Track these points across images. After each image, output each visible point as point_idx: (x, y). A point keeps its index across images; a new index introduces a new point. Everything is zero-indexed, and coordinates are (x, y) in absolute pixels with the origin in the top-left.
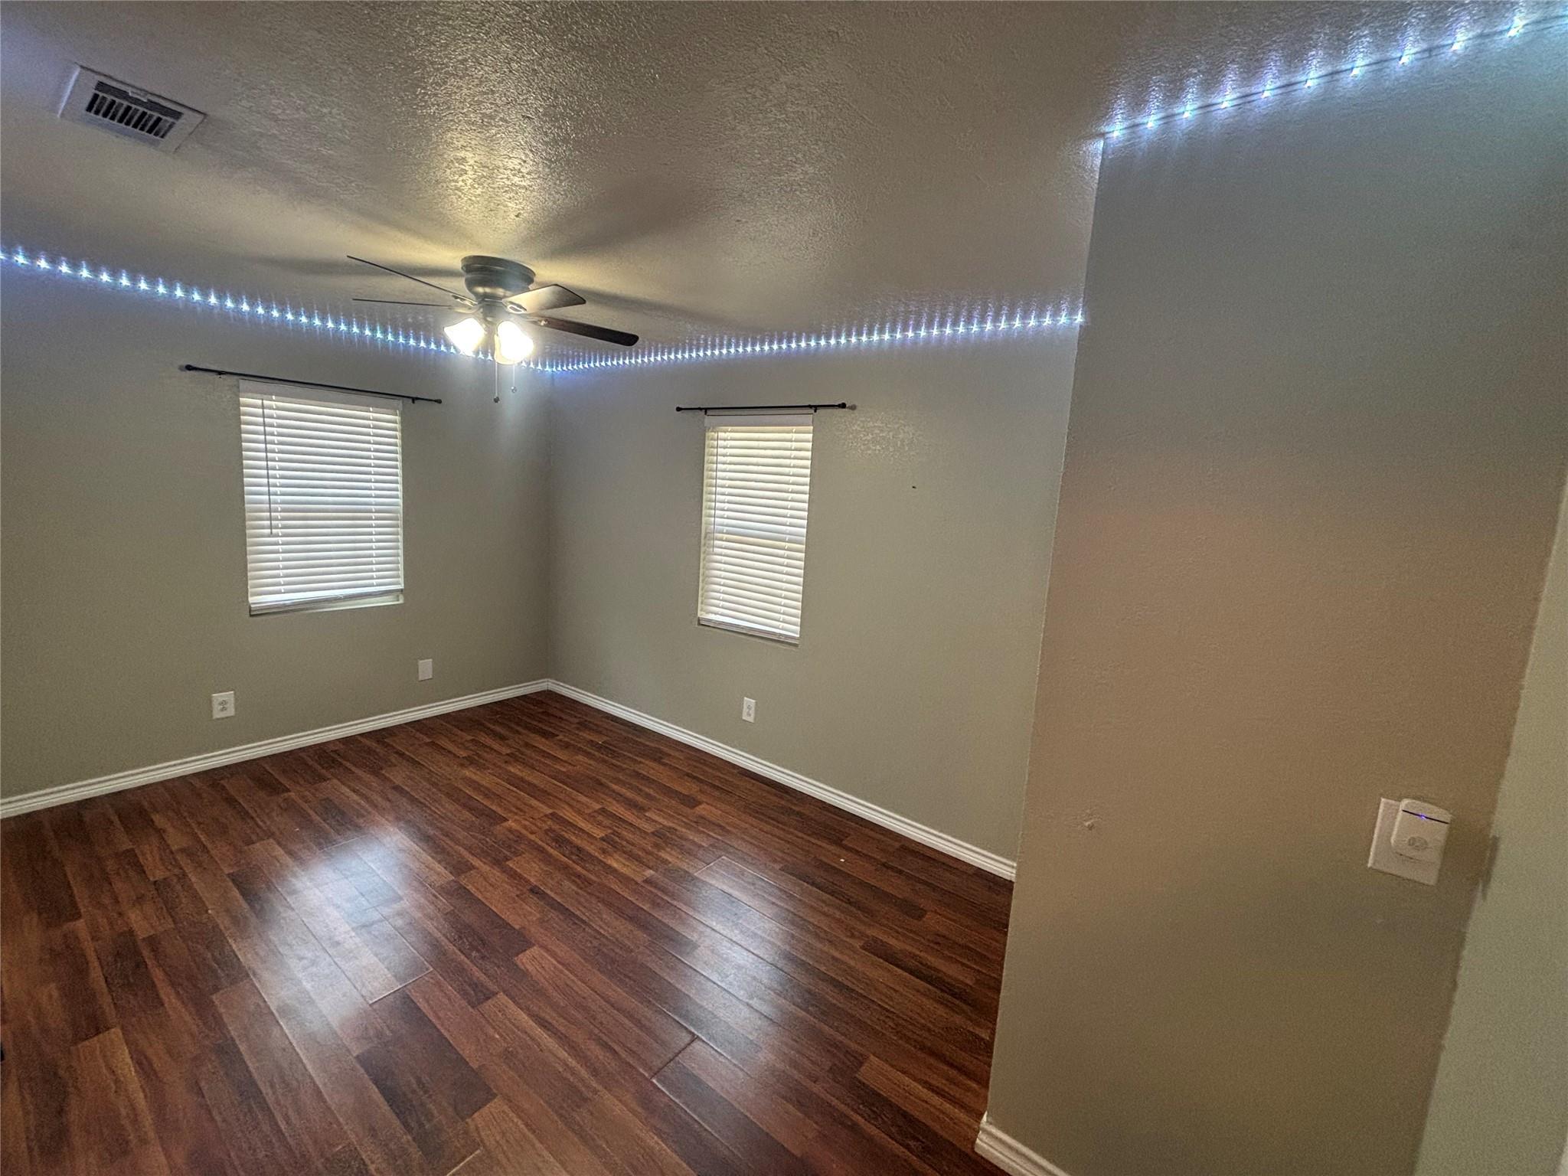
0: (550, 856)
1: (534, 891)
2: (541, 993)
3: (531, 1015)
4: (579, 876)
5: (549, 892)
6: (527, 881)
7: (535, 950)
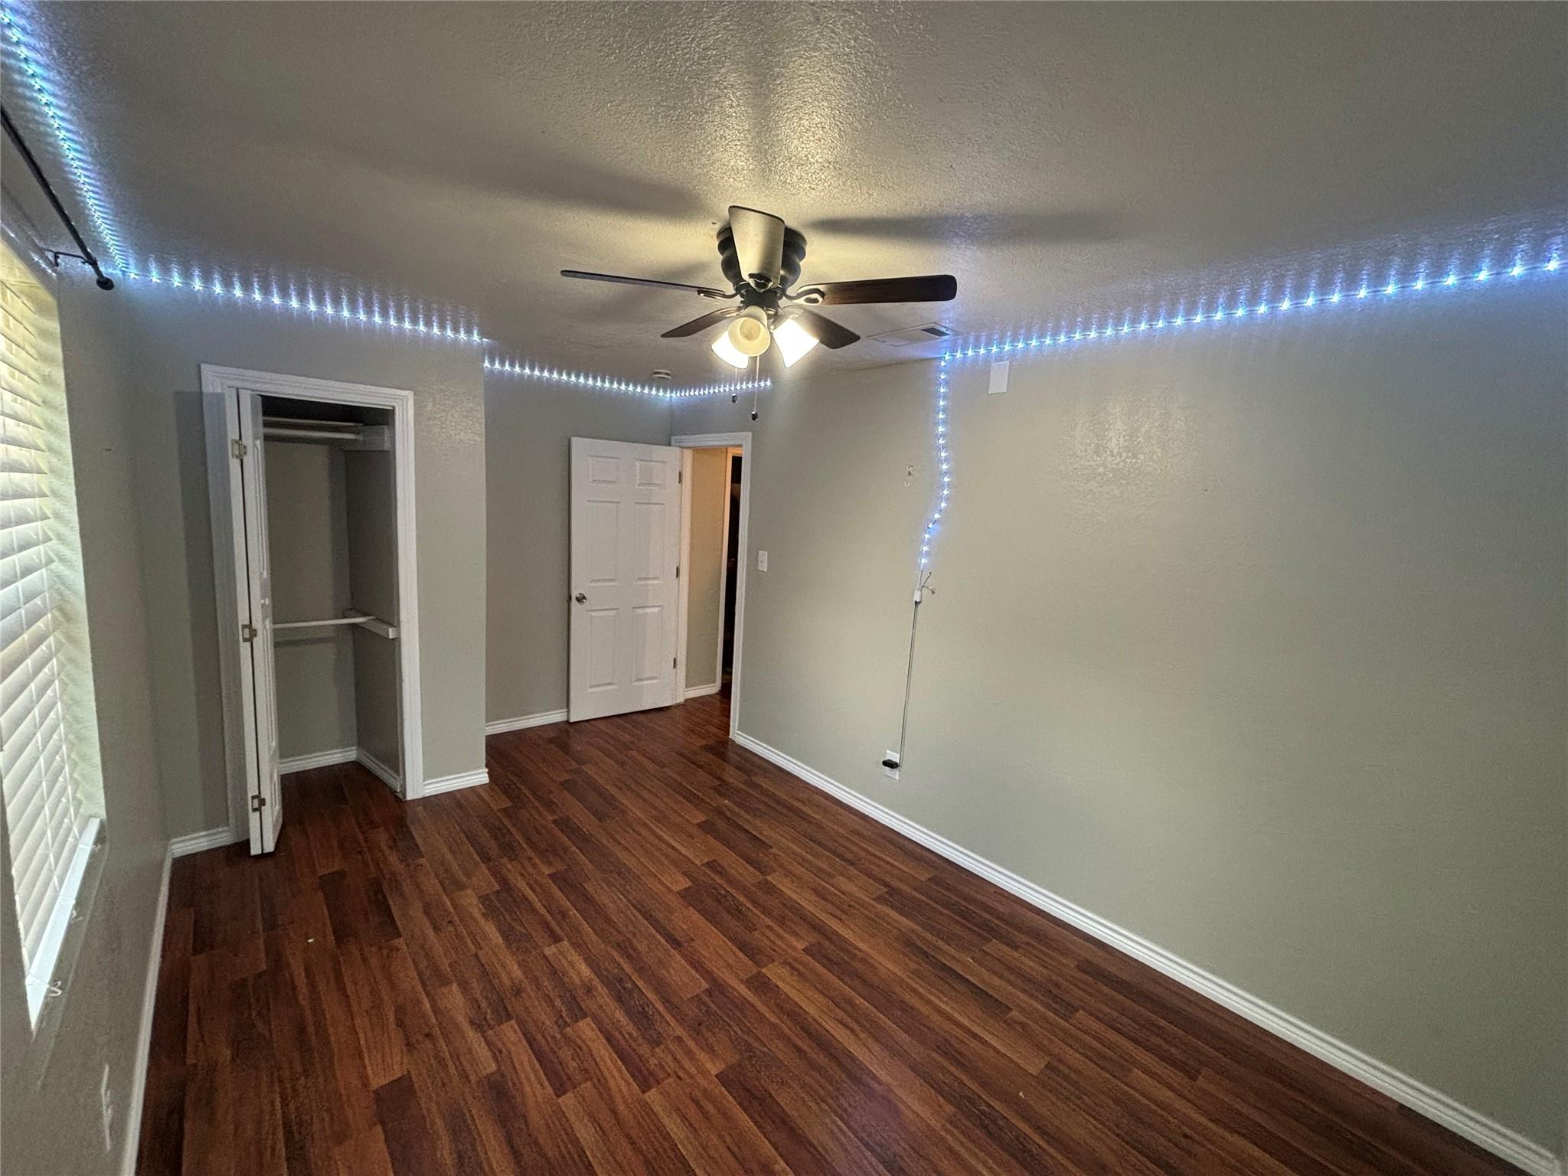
0: (657, 991)
1: (676, 943)
2: (673, 862)
3: (681, 853)
4: (629, 956)
5: (663, 941)
6: (684, 956)
7: (676, 888)
